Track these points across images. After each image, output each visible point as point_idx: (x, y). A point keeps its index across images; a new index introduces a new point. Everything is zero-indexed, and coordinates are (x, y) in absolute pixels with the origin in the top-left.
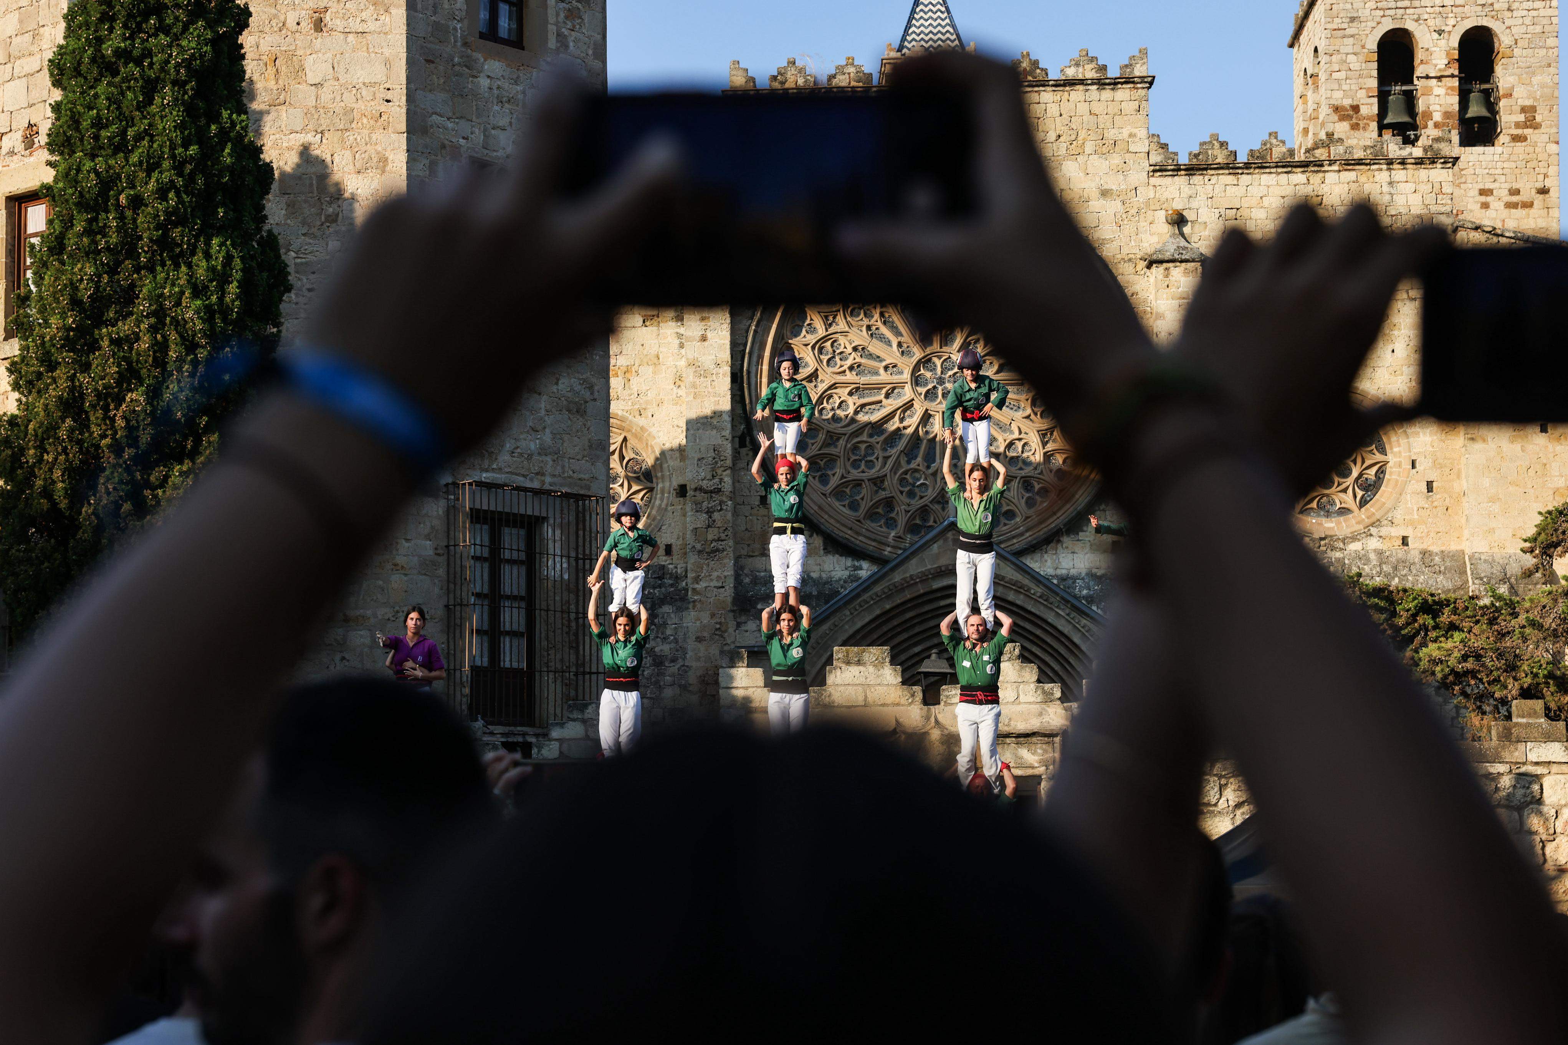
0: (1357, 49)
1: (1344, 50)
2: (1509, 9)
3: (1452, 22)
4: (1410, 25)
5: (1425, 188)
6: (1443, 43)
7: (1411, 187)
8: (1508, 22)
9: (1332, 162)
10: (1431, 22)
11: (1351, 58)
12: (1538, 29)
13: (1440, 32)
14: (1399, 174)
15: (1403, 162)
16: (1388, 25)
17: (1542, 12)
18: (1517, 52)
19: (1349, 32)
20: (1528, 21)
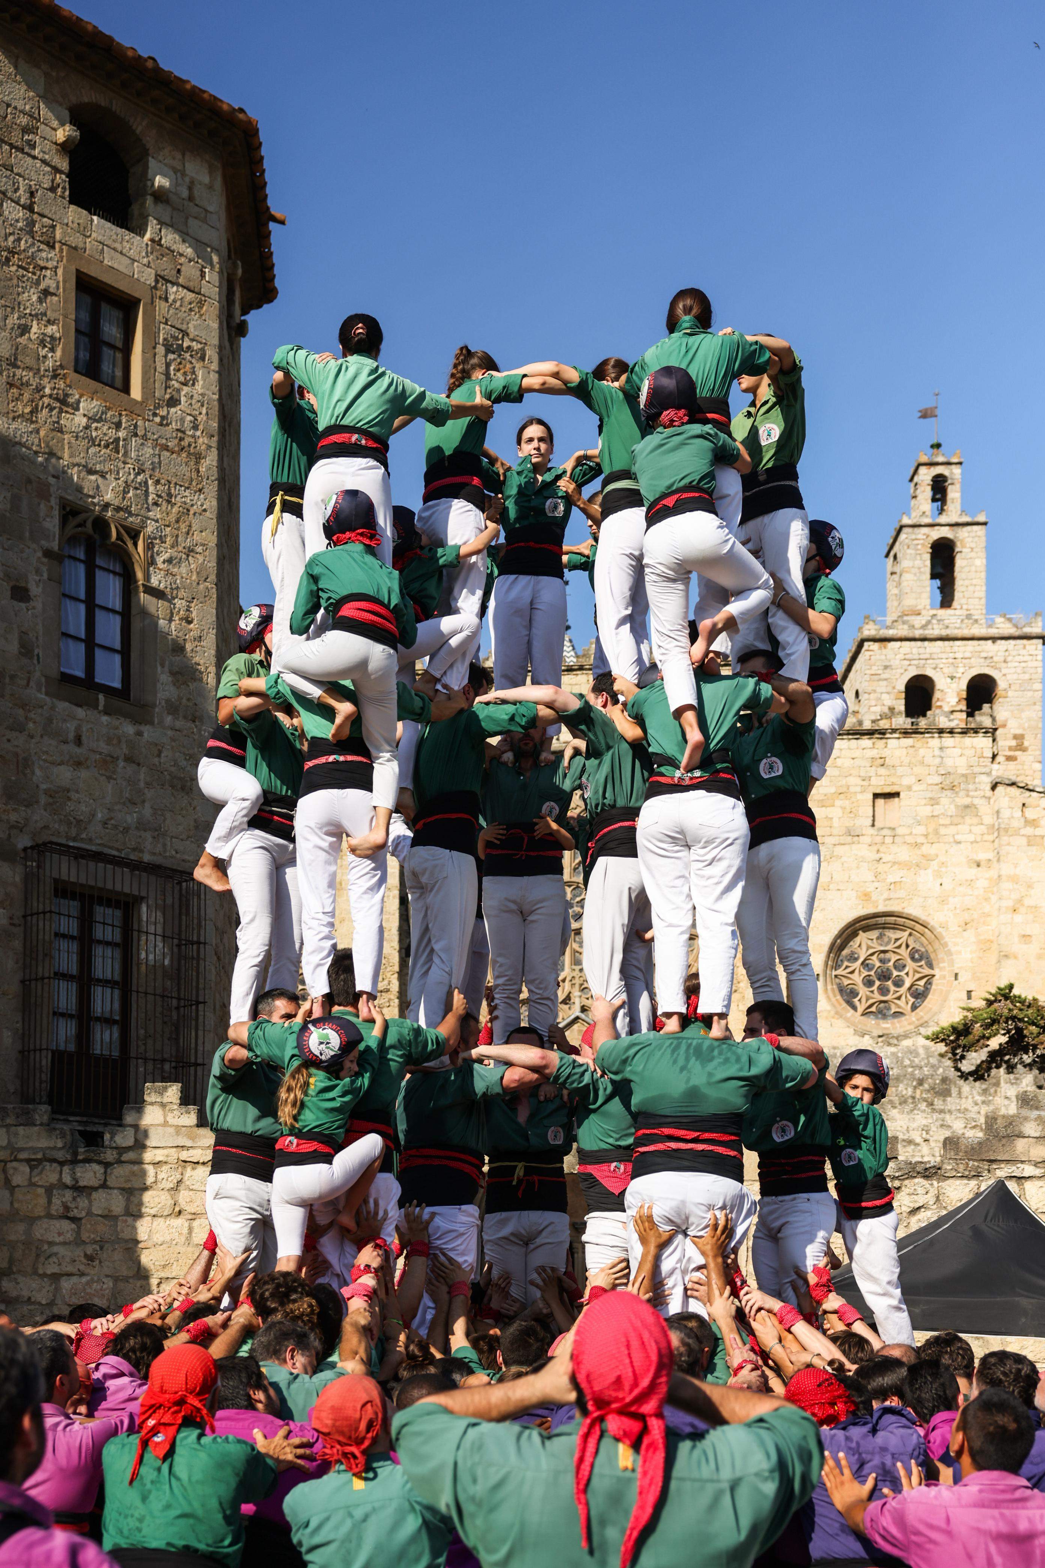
0: (889, 689)
1: (879, 690)
2: (1005, 661)
3: (961, 670)
4: (929, 672)
5: (969, 752)
6: (954, 686)
7: (957, 751)
8: (1004, 671)
9: (894, 731)
10: (946, 670)
11: (885, 696)
12: (1027, 677)
13: (952, 678)
14: (948, 740)
15: (951, 732)
16: (913, 672)
17: (1030, 664)
18: (1010, 693)
19: (883, 676)
20: (1019, 670)
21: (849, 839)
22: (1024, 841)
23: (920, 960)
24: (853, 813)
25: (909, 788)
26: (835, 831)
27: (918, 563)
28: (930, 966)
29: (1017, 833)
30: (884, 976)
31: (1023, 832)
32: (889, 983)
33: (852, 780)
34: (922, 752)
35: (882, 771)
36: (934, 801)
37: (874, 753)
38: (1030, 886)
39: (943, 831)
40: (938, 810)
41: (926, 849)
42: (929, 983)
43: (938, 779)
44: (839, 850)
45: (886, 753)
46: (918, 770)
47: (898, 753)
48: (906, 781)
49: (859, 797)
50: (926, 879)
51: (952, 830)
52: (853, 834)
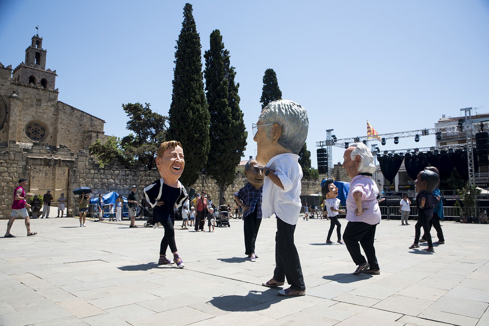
0: (26, 76)
1: (24, 76)
3: (41, 76)
4: (34, 76)
6: (39, 79)
7: (52, 95)
8: (49, 79)
13: (39, 77)
14: (51, 93)
16: (31, 75)
18: (49, 83)
19: (25, 74)
20: (51, 79)
21: (31, 106)
22: (63, 112)
23: (42, 130)
24: (32, 102)
25: (43, 99)
26: (29, 104)
27: (33, 55)
28: (45, 131)
29: (62, 111)
30: (36, 131)
31: (63, 111)
32: (37, 133)
33: (33, 96)
34: (46, 94)
35: (38, 96)
36: (47, 103)
37: (37, 92)
38: (63, 120)
39: (49, 108)
40: (48, 104)
41: (45, 111)
42: (44, 134)
43: (48, 99)
44: (29, 108)
45: (39, 93)
46: (45, 97)
47: (41, 93)
48: (43, 98)
49: (34, 99)
50: (45, 116)
51: (50, 108)
52: (32, 106)
